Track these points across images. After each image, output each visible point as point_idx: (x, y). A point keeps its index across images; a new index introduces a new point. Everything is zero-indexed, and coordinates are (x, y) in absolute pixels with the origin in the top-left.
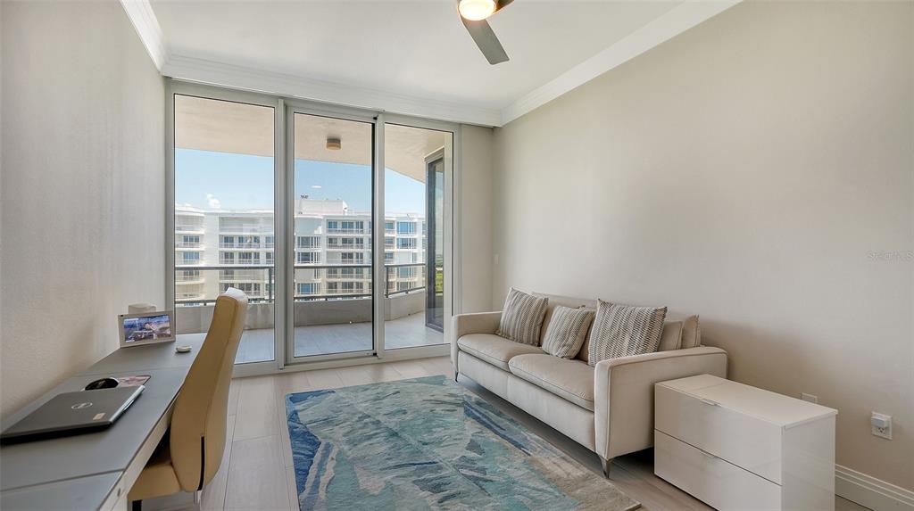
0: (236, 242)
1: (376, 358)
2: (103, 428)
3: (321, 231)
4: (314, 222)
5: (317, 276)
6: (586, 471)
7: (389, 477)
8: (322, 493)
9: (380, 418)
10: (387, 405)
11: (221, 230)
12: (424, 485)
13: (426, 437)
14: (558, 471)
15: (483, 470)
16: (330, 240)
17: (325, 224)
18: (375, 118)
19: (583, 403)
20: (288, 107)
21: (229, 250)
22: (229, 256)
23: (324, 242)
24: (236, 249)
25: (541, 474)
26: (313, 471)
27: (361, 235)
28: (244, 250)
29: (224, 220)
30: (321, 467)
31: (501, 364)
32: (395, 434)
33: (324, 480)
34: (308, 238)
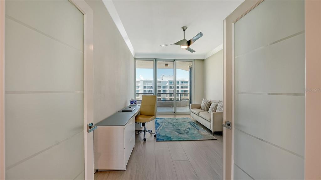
0: (147, 87)
1: (174, 113)
2: (132, 111)
3: (168, 84)
4: (166, 82)
5: (167, 96)
6: (209, 134)
7: (171, 130)
8: (159, 130)
9: (172, 123)
10: (174, 121)
11: (144, 84)
12: (176, 132)
13: (180, 126)
14: (204, 133)
15: (189, 131)
16: (170, 87)
17: (169, 82)
18: (174, 60)
19: (209, 121)
20: (156, 60)
21: (145, 89)
22: (145, 91)
23: (168, 87)
24: (147, 89)
25: (200, 133)
26: (158, 128)
27: (179, 85)
28: (149, 89)
29: (145, 82)
30: (160, 127)
31: (197, 114)
32: (174, 125)
33: (160, 129)
34: (164, 86)
